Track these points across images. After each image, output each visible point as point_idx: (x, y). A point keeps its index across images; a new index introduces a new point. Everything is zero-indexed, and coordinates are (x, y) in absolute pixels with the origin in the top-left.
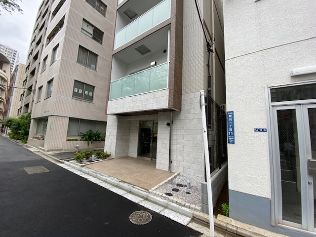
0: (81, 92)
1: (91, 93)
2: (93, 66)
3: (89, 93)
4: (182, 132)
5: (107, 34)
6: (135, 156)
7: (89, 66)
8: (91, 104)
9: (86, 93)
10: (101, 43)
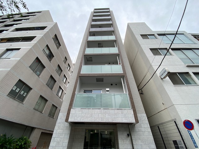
0: (18, 91)
3: (24, 94)
4: (140, 142)
5: (55, 58)
7: (36, 72)
8: (21, 104)
9: (22, 92)
10: (50, 61)
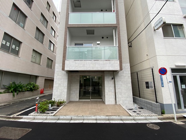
0: (8, 45)
1: (18, 48)
2: (22, 24)
3: (15, 48)
4: (120, 83)
5: (36, 3)
6: (78, 100)
7: (18, 23)
8: (17, 57)
9: (14, 46)
